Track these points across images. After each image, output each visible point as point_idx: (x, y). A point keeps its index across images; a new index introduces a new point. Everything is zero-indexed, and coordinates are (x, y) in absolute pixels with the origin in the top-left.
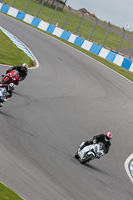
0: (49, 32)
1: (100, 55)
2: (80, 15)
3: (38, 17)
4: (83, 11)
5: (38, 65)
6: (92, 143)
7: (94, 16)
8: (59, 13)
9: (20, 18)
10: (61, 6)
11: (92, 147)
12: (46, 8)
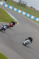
0: (21, 13)
1: (36, 20)
2: (31, 8)
3: (18, 9)
4: (31, 7)
5: (18, 23)
6: (27, 40)
7: (35, 9)
8: (24, 8)
9: (13, 9)
10: (25, 6)
11: (27, 41)
12: (20, 6)
